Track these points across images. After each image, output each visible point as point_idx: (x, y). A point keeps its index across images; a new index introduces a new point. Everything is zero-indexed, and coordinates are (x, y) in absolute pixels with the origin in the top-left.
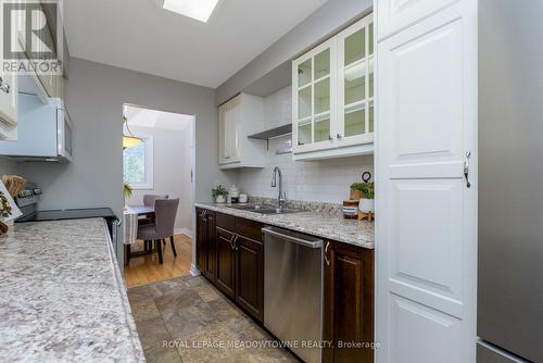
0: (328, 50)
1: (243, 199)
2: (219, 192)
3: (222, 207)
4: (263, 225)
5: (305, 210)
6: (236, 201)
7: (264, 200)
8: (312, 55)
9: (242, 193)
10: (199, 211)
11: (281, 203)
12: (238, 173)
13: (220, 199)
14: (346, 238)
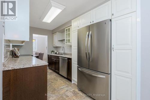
0: (70, 28)
1: (58, 53)
2: (53, 51)
3: (53, 54)
4: (59, 57)
5: (67, 54)
6: (56, 53)
7: (61, 53)
8: (68, 28)
9: (57, 51)
10: (48, 55)
11: (64, 53)
12: (57, 48)
13: (53, 53)
14: (69, 57)
